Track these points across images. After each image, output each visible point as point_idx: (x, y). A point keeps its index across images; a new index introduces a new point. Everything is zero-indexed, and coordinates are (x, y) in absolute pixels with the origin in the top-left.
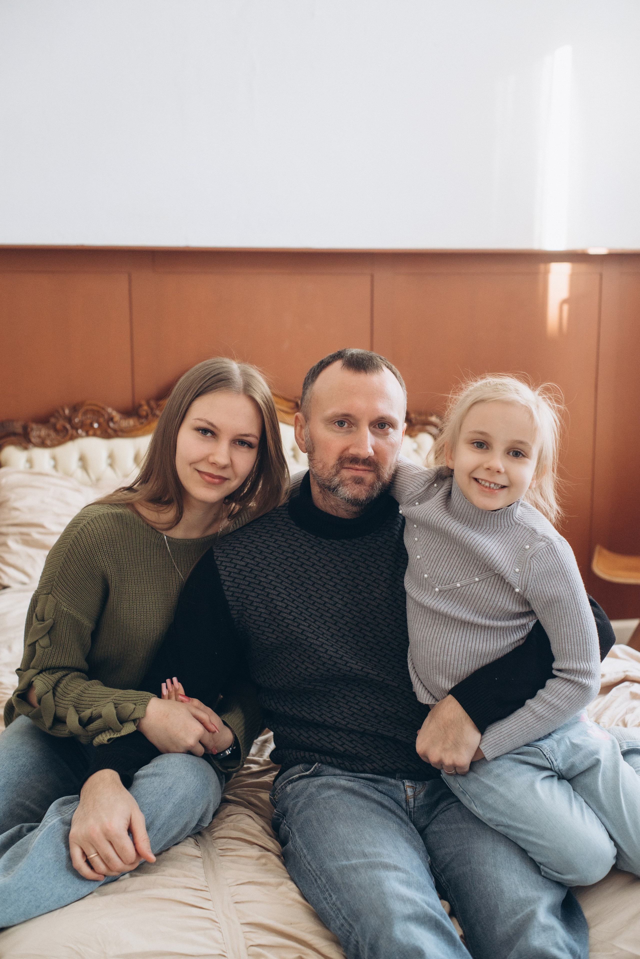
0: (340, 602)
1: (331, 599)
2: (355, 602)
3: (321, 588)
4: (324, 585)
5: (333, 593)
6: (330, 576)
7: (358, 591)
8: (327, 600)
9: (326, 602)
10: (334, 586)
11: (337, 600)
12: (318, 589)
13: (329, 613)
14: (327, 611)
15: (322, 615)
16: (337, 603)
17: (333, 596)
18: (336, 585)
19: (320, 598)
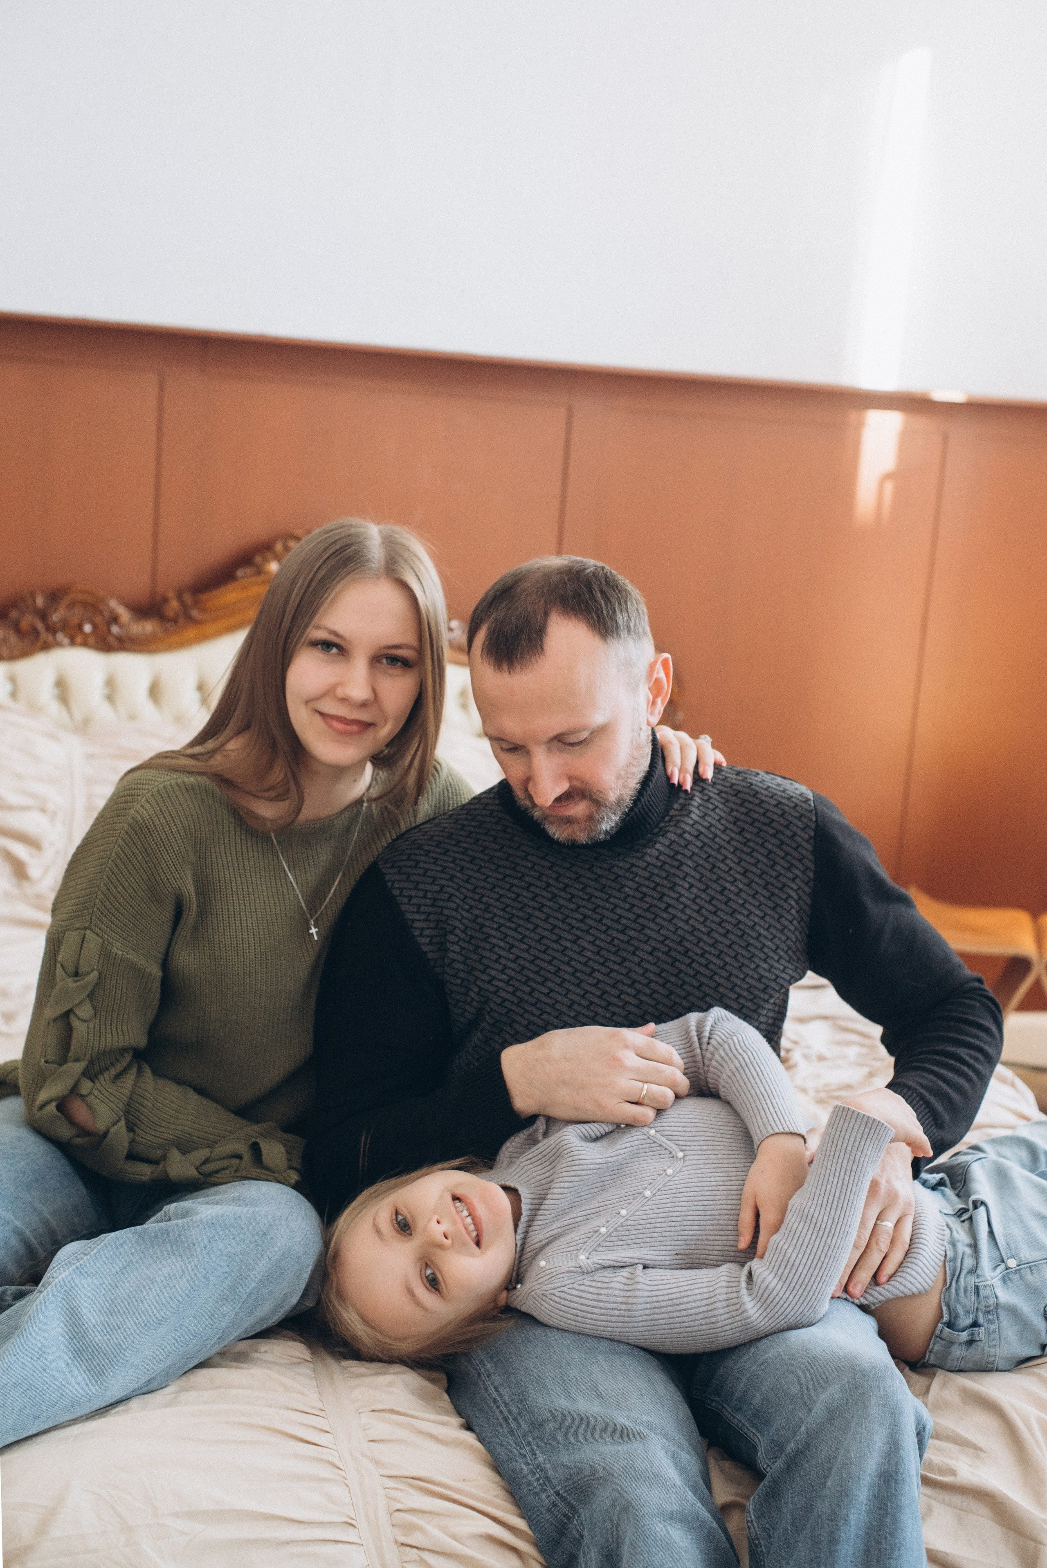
0: (591, 947)
1: (575, 942)
2: (614, 946)
3: (560, 924)
4: (565, 919)
5: (578, 933)
6: (576, 904)
7: (620, 927)
8: (568, 944)
9: (566, 948)
10: (582, 921)
11: (585, 944)
12: (555, 927)
13: (570, 966)
14: (568, 964)
15: (559, 969)
16: (585, 949)
17: (579, 938)
18: (584, 918)
19: (556, 942)
